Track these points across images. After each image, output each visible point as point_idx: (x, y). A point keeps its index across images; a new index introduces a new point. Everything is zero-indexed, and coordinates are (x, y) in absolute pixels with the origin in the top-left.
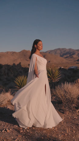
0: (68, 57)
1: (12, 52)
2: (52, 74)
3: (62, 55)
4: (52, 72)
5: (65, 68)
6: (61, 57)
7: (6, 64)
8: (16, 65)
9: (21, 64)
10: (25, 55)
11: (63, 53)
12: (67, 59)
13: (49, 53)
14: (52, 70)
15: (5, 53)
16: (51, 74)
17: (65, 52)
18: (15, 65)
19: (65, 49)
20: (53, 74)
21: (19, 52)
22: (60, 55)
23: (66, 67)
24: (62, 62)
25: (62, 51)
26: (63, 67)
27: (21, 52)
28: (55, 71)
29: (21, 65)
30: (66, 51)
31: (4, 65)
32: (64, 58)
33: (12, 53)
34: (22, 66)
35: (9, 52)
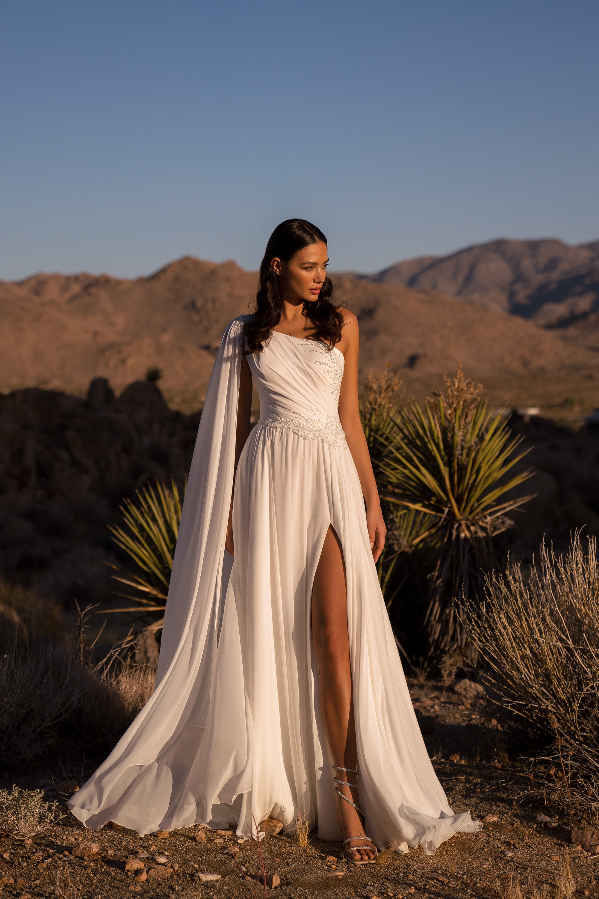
0: (585, 315)
1: (76, 278)
2: (449, 464)
3: (522, 297)
4: (449, 447)
5: (554, 415)
6: (519, 322)
7: (30, 383)
8: (118, 393)
9: (163, 384)
10: (192, 306)
11: (541, 278)
12: (572, 331)
13: (412, 282)
14: (444, 431)
15: (20, 284)
16: (445, 471)
17: (555, 276)
18: (109, 392)
19: (555, 242)
20: (462, 469)
21: (143, 281)
22: (503, 299)
23: (567, 403)
24: (526, 364)
25: (527, 264)
26: (533, 411)
27: (155, 277)
28: (472, 439)
29: (158, 392)
30: (564, 267)
31: (13, 394)
32: (549, 327)
33: (76, 289)
34: (174, 406)
35: (55, 277)
